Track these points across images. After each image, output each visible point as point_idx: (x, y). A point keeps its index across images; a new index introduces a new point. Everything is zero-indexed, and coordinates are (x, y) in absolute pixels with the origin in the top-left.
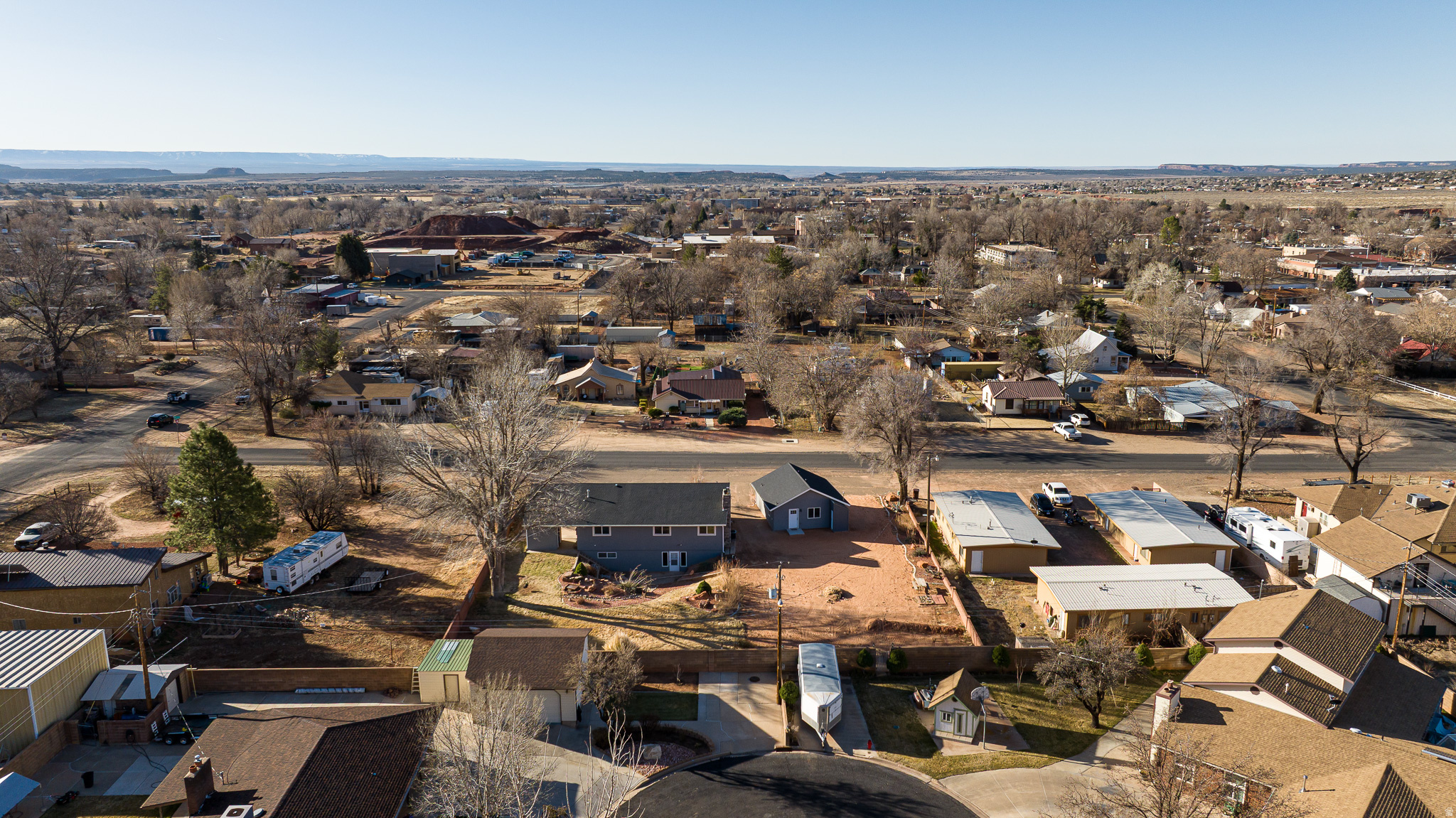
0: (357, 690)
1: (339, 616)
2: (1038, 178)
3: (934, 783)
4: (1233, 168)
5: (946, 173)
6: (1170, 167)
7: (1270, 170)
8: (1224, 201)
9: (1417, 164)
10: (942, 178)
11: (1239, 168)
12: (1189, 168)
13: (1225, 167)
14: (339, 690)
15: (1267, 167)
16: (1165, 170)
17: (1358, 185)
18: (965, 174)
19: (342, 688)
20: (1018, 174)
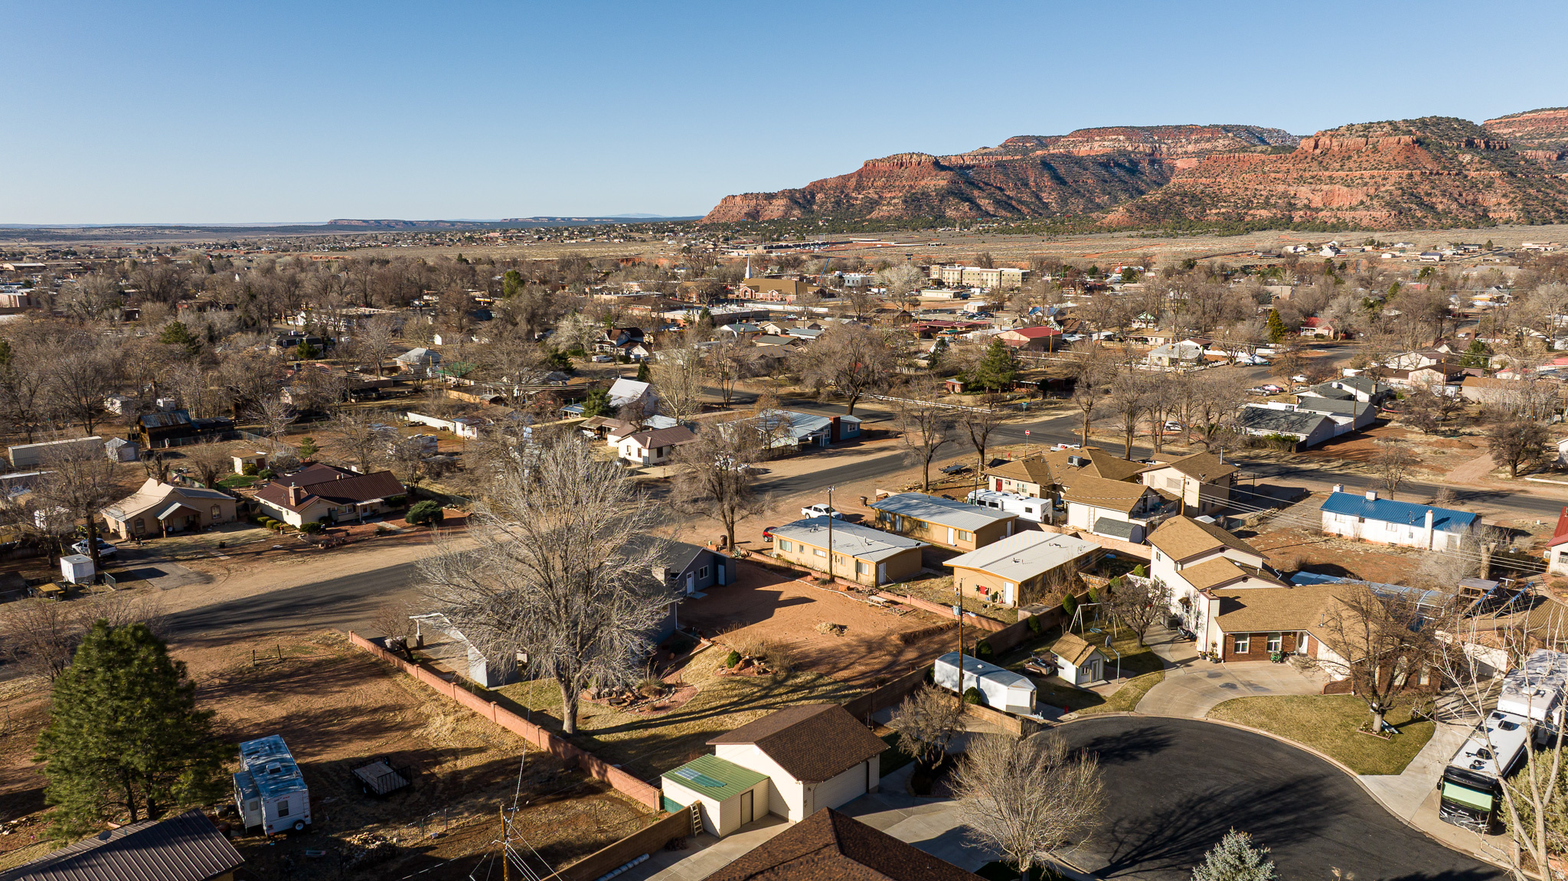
0: (642, 859)
1: (428, 822)
2: (194, 237)
3: (1132, 714)
4: (404, 222)
5: (69, 232)
6: (340, 223)
7: (441, 224)
8: (460, 255)
9: (563, 219)
10: (65, 238)
11: (411, 222)
12: (360, 223)
13: (397, 222)
14: (624, 869)
15: (438, 222)
16: (334, 226)
17: (540, 238)
18: (95, 232)
19: (625, 864)
20: (167, 232)
